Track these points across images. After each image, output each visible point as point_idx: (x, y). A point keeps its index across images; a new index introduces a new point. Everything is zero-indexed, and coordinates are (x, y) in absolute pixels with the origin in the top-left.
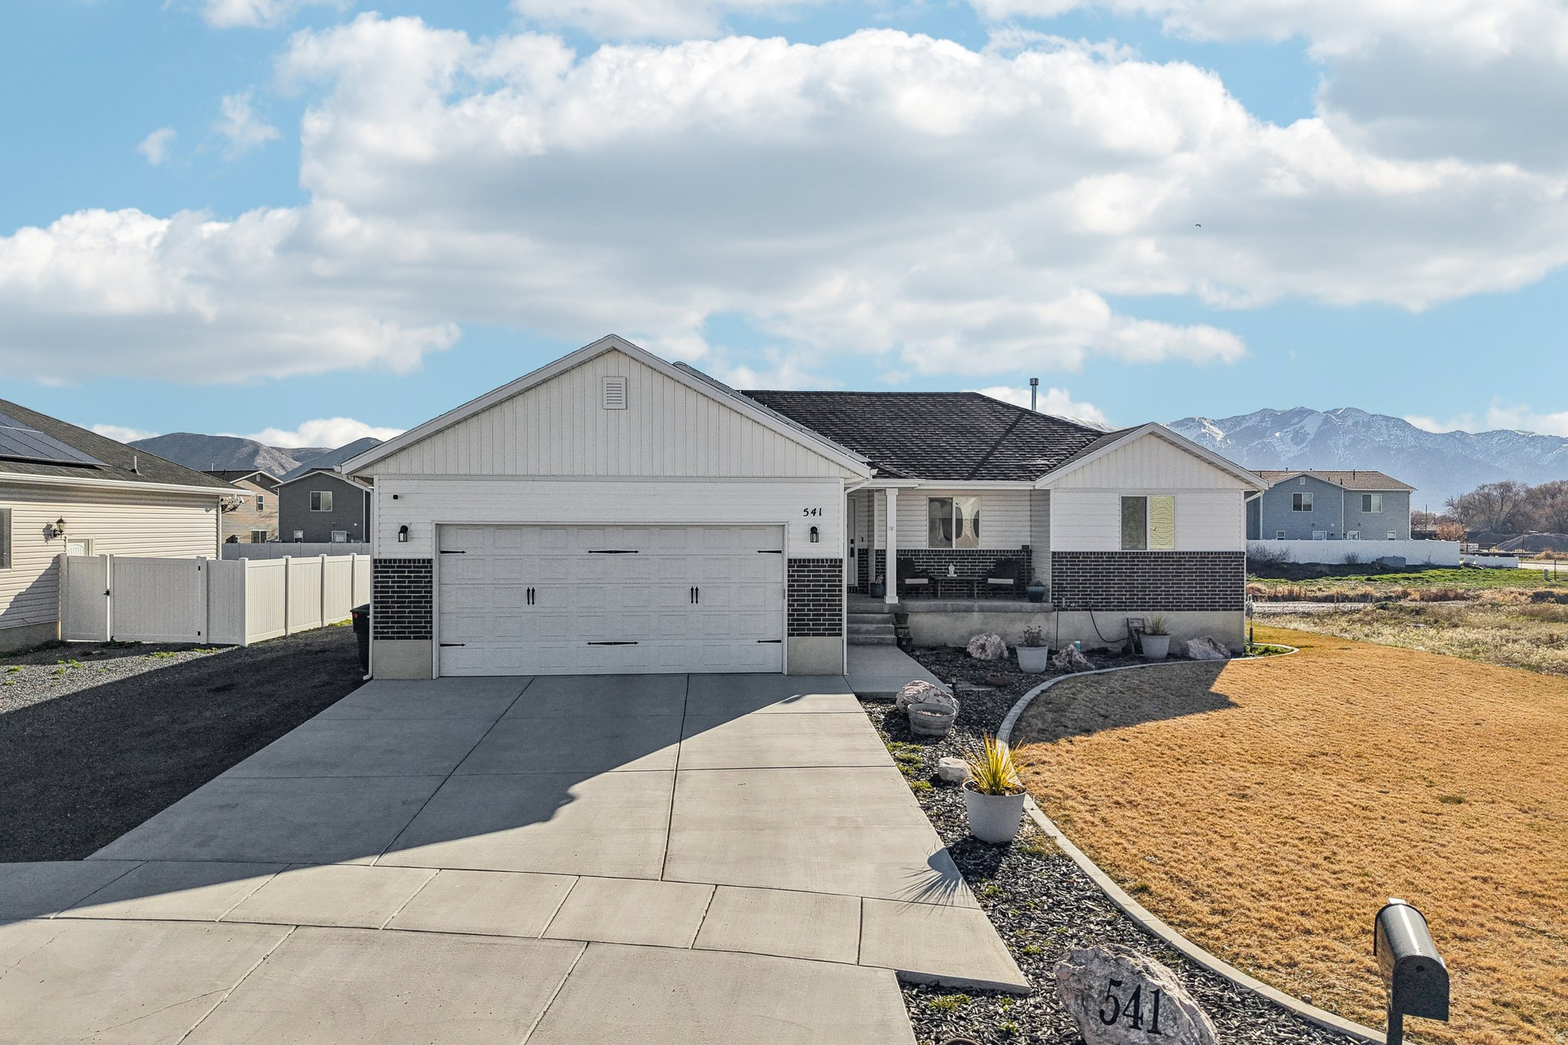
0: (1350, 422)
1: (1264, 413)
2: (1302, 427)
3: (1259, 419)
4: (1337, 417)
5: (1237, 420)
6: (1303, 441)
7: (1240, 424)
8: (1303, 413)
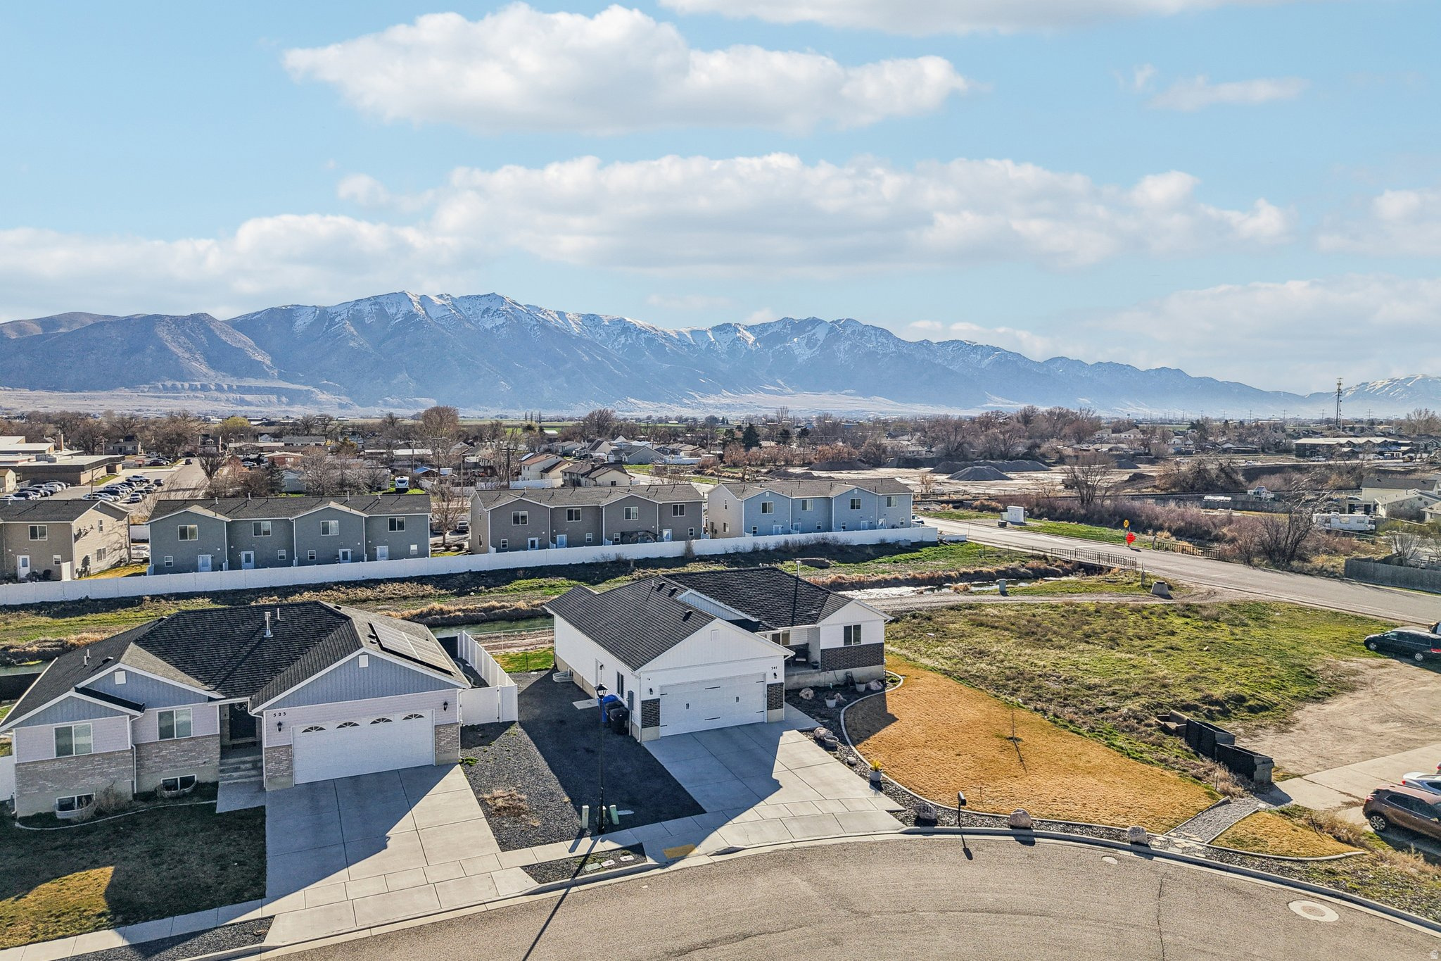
0: (849, 331)
1: (786, 321)
2: (814, 334)
3: (781, 326)
4: (840, 326)
5: (765, 327)
6: (815, 345)
7: (767, 330)
8: (815, 322)
